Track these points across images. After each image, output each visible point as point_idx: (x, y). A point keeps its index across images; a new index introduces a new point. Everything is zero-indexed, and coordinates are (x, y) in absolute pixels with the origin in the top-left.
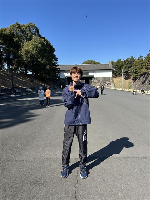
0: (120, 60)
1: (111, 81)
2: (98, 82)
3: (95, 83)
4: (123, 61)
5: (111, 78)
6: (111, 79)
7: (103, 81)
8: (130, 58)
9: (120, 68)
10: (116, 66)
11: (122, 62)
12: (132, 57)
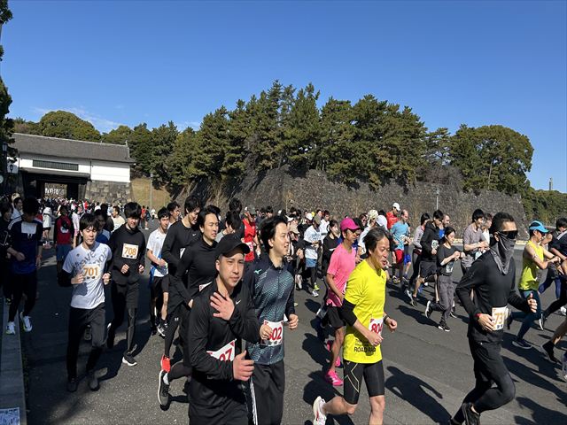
0: (145, 125)
1: (128, 192)
2: (100, 194)
3: (93, 195)
4: (151, 130)
5: (128, 186)
6: (128, 188)
7: (110, 191)
8: (168, 126)
9: (145, 152)
10: (135, 144)
11: (149, 133)
12: (171, 124)
